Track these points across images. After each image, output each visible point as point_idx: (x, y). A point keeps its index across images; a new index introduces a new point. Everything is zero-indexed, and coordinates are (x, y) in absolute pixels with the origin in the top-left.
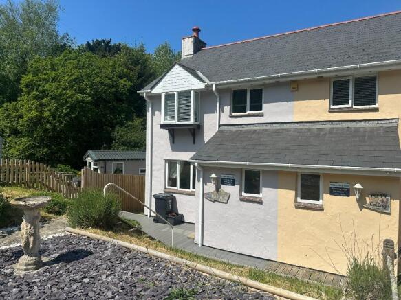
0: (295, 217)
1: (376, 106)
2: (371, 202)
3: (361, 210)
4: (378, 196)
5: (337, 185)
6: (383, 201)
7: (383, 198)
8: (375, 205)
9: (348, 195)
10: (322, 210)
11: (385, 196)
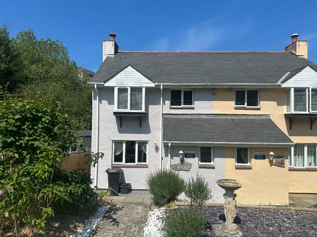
0: (235, 175)
1: (258, 107)
2: (276, 162)
3: (271, 166)
4: (279, 158)
5: (258, 154)
6: (281, 161)
7: (281, 159)
8: (278, 163)
9: (264, 158)
10: (251, 169)
11: (283, 158)
